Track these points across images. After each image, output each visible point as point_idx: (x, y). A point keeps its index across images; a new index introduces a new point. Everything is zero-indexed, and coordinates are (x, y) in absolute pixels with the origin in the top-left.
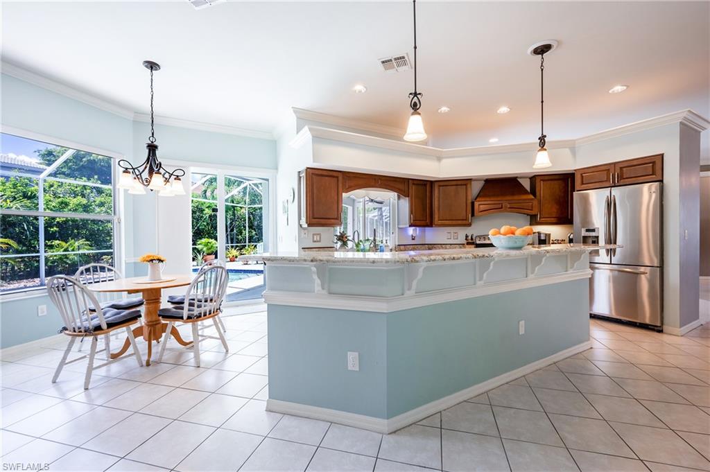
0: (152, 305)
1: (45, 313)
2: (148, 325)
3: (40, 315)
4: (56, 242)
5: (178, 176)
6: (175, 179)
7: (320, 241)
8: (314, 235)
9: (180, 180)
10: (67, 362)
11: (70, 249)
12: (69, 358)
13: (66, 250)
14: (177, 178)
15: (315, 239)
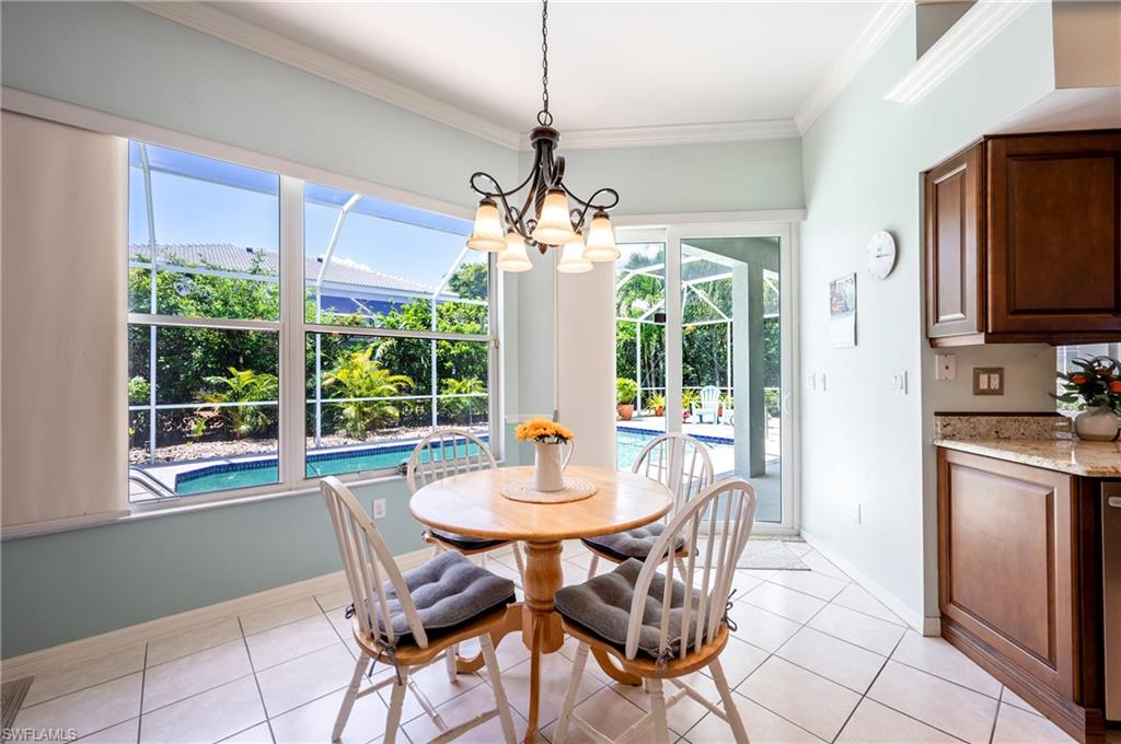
0: (543, 558)
1: (384, 515)
2: (533, 610)
3: (376, 516)
4: (451, 381)
5: (601, 208)
6: (595, 216)
7: (1000, 392)
8: (977, 372)
9: (606, 216)
10: (361, 690)
11: (463, 390)
12: (365, 685)
13: (459, 392)
14: (601, 213)
15: (984, 385)
